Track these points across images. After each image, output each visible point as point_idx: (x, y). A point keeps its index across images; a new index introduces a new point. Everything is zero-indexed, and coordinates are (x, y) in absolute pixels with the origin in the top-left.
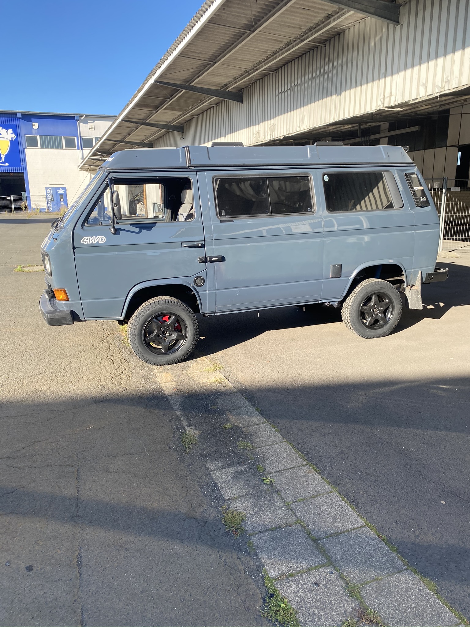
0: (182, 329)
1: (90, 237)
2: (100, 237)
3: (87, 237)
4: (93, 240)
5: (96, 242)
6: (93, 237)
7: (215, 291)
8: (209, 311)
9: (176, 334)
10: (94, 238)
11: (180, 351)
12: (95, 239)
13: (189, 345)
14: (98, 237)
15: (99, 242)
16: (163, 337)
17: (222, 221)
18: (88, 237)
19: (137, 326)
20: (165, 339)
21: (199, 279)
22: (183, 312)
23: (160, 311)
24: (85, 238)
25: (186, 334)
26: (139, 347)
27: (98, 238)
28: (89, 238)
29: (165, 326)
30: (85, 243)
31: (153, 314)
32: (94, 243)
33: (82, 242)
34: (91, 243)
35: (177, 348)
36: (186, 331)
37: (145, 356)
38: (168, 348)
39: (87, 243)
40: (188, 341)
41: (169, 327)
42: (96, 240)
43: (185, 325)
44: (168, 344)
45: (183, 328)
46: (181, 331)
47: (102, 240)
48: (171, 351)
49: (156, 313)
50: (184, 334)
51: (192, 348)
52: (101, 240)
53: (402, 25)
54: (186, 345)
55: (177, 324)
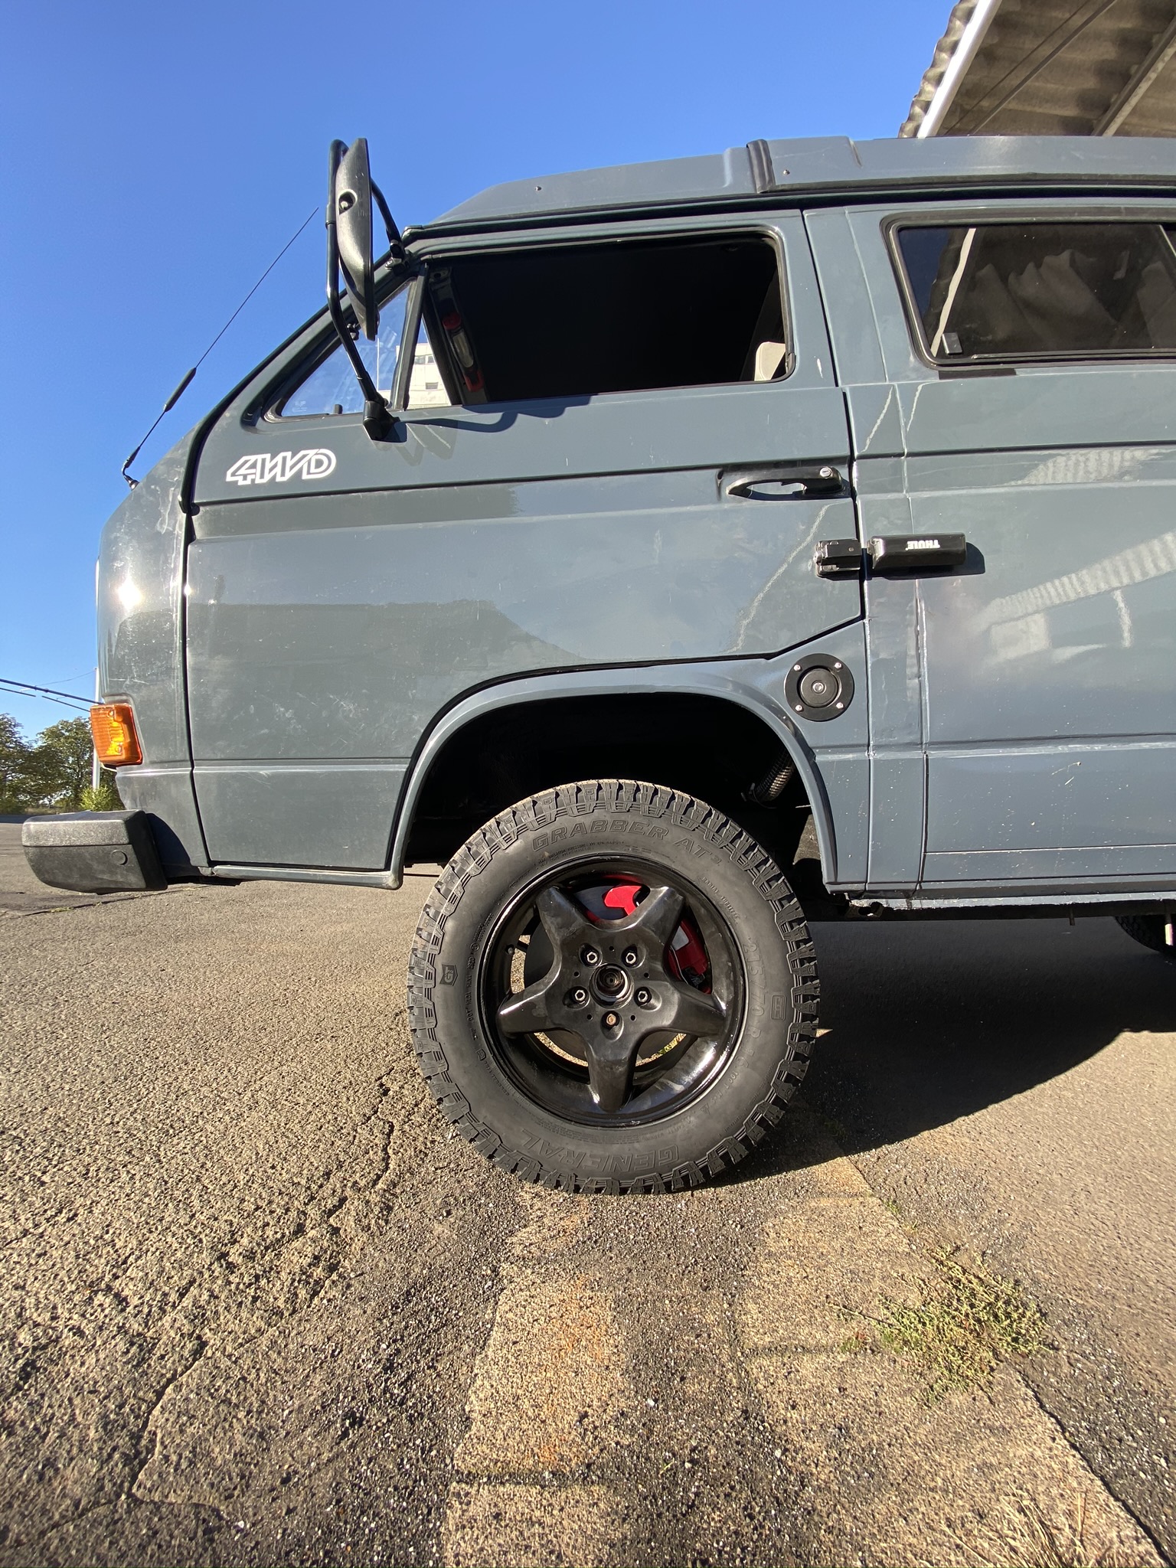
0: (715, 972)
1: (268, 456)
2: (311, 452)
3: (252, 458)
4: (278, 470)
5: (289, 474)
6: (283, 454)
7: (918, 755)
8: (877, 877)
9: (676, 997)
10: (284, 459)
11: (699, 1112)
12: (289, 463)
13: (757, 1078)
14: (302, 453)
15: (305, 476)
16: (600, 1010)
18: (259, 457)
19: (450, 925)
20: (611, 1020)
21: (821, 673)
22: (717, 861)
23: (582, 846)
24: (246, 462)
25: (738, 1004)
26: (452, 1058)
27: (304, 456)
28: (264, 461)
29: (612, 937)
30: (241, 482)
31: (542, 862)
32: (279, 479)
33: (229, 478)
34: (266, 480)
35: (678, 1088)
36: (735, 983)
37: (483, 1115)
38: (622, 1085)
39: (248, 482)
40: (749, 1049)
41: (633, 949)
42: (292, 468)
43: (732, 946)
44: (625, 1055)
45: (719, 963)
46: (706, 985)
47: (319, 464)
48: (646, 1103)
49: (562, 852)
50: (723, 1006)
51: (777, 1101)
52: (315, 464)
54: (736, 1079)
55: (681, 939)
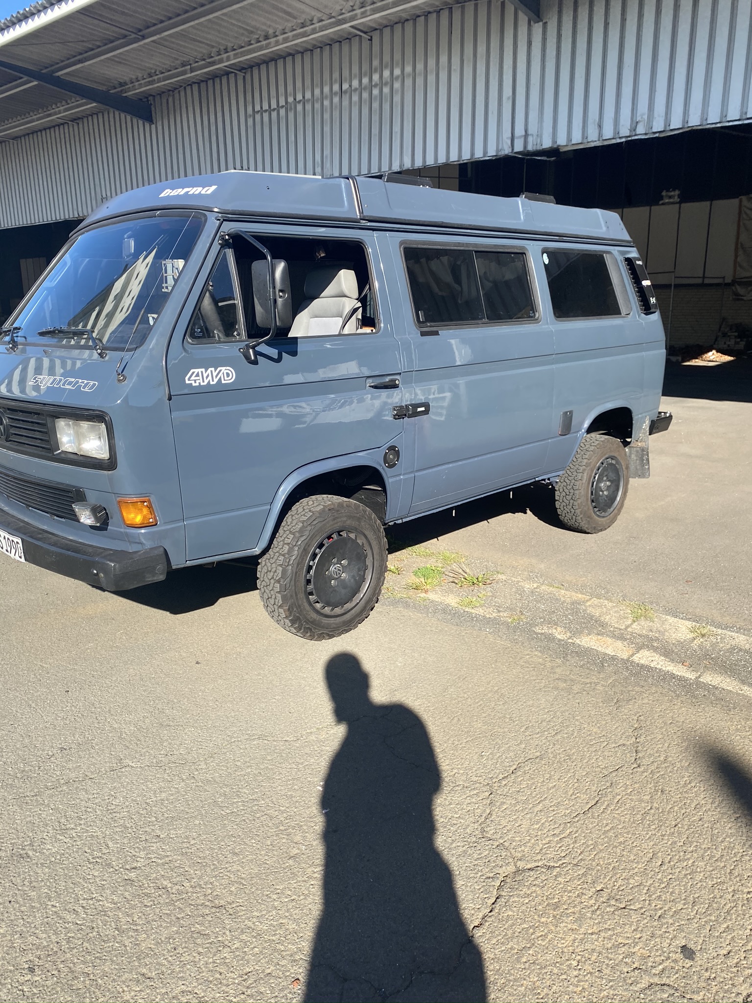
1: (203, 370)
2: (223, 369)
3: (196, 371)
4: (210, 378)
5: (216, 380)
6: (210, 369)
7: (412, 475)
10: (211, 371)
12: (215, 374)
14: (219, 369)
15: (223, 382)
17: (423, 334)
18: (199, 370)
21: (393, 451)
24: (193, 373)
27: (220, 371)
28: (202, 372)
30: (194, 384)
32: (212, 383)
33: (187, 382)
34: (205, 383)
39: (197, 384)
42: (216, 377)
47: (228, 375)
52: (226, 375)
53: (546, 23)
